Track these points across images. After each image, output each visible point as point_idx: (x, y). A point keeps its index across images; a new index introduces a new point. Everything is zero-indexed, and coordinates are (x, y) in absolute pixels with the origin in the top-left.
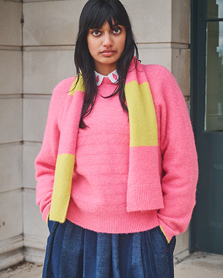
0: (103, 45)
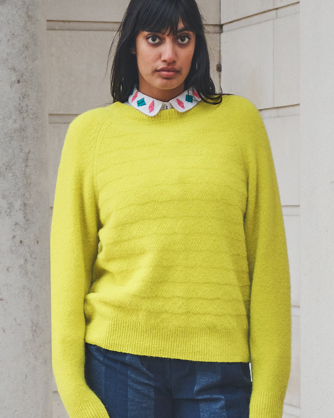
0: (163, 59)
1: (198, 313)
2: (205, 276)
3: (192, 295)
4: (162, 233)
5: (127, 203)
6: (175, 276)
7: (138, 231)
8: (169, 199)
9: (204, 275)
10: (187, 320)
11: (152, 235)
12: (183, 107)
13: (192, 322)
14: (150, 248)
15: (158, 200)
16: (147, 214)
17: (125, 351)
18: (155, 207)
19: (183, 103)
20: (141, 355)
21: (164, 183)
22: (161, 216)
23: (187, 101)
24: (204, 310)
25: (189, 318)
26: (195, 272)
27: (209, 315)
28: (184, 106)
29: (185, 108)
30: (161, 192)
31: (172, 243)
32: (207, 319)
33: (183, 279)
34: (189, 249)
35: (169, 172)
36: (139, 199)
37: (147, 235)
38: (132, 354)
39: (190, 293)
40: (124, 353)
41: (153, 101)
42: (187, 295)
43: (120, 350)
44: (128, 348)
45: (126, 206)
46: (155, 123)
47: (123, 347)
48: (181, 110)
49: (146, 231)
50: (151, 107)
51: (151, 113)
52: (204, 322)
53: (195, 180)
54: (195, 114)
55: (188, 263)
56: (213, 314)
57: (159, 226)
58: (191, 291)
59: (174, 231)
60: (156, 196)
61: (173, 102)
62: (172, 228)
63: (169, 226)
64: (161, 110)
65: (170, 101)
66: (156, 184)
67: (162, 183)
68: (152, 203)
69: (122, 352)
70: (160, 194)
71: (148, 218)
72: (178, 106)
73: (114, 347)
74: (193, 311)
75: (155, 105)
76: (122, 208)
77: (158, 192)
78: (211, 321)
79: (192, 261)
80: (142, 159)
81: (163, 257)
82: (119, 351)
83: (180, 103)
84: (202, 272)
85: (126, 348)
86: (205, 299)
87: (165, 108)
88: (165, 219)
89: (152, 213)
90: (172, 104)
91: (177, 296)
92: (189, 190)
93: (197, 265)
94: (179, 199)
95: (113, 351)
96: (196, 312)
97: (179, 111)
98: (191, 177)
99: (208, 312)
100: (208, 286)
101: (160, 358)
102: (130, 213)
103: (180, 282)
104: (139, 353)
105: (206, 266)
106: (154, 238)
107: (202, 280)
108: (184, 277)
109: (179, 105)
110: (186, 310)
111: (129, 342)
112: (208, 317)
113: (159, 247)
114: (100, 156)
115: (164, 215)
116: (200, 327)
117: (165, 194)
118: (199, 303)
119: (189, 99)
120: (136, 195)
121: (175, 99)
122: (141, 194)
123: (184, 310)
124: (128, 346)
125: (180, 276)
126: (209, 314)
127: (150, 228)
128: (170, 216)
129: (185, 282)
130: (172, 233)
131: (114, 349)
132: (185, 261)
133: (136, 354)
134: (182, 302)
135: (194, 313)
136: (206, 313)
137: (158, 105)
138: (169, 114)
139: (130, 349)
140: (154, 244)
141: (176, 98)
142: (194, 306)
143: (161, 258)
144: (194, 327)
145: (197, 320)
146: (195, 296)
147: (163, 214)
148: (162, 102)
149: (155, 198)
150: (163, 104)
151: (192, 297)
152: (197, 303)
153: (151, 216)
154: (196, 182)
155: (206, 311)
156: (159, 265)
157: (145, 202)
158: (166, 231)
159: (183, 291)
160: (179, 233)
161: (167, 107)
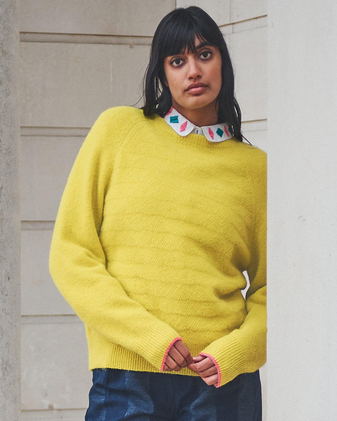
1: (198, 330)
2: (204, 295)
3: (191, 312)
4: (163, 248)
5: (134, 209)
6: (174, 293)
7: (141, 241)
8: (176, 217)
9: (203, 293)
10: (186, 337)
11: (153, 249)
12: (212, 137)
13: (191, 339)
14: (150, 261)
15: (165, 215)
16: (152, 226)
17: (126, 368)
18: (161, 221)
19: (214, 134)
20: (142, 371)
21: (174, 201)
22: (164, 231)
23: (217, 134)
24: (203, 327)
25: (188, 336)
26: (194, 291)
27: (208, 332)
28: (214, 137)
29: (214, 139)
30: (169, 208)
31: (172, 260)
32: (206, 335)
33: (182, 296)
34: (189, 267)
35: (182, 192)
36: (147, 209)
37: (148, 247)
38: (133, 370)
39: (189, 311)
40: (125, 370)
41: (187, 122)
42: (186, 313)
43: (122, 367)
44: (129, 365)
45: (133, 212)
46: (182, 143)
47: (124, 364)
48: (210, 139)
49: (148, 243)
50: (183, 126)
51: (181, 132)
52: (204, 339)
53: (204, 208)
54: (221, 149)
55: (188, 281)
56: (212, 331)
57: (161, 241)
58: (190, 309)
59: (175, 248)
60: (164, 211)
61: (205, 129)
62: (173, 245)
63: (171, 242)
64: (191, 132)
65: (202, 127)
66: (167, 200)
67: (173, 201)
68: (159, 217)
69: (123, 369)
70: (168, 210)
71: (151, 229)
72: (208, 134)
73: (115, 365)
74: (193, 328)
75: (187, 126)
76: (129, 214)
77: (167, 208)
78: (210, 338)
79: (191, 279)
80: (161, 171)
81: (162, 273)
82: (120, 368)
83: (211, 133)
84: (201, 290)
85: (127, 364)
86: (203, 316)
87: (196, 132)
88: (168, 235)
89: (156, 226)
90: (203, 130)
91: (176, 313)
92: (196, 215)
93: (196, 284)
94: (185, 220)
95: (115, 369)
96: (195, 330)
97: (208, 139)
98: (201, 204)
99: (207, 329)
100: (207, 305)
101: (160, 373)
102: (136, 221)
103: (179, 299)
104: (140, 369)
105: (205, 285)
106: (155, 252)
107: (201, 299)
108: (183, 294)
109: (210, 134)
110: (184, 328)
111: (130, 359)
112: (207, 333)
113: (159, 262)
114: (124, 153)
115: (168, 231)
116: (199, 344)
117: (173, 211)
118: (198, 320)
119: (220, 133)
120: (145, 205)
121: (207, 127)
122: (150, 205)
123: (183, 328)
124: (129, 363)
125: (179, 293)
126: (208, 330)
127: (152, 241)
128: (173, 233)
129: (184, 299)
130: (173, 250)
131: (115, 366)
132: (184, 279)
133: (137, 371)
134: (181, 320)
135: (193, 330)
136: (205, 330)
137: (191, 127)
138: (198, 139)
139: (131, 365)
140: (154, 258)
141: (209, 127)
142: (193, 324)
143: (160, 273)
144: (193, 344)
145: (197, 338)
146: (194, 314)
147: (166, 229)
148: (195, 126)
149: (163, 212)
150: (195, 128)
151: (191, 314)
152: (196, 320)
153: (155, 229)
154: (205, 210)
155: (205, 327)
156: (158, 280)
157: (152, 214)
158: (167, 246)
159: (182, 308)
160: (180, 250)
161: (197, 131)
